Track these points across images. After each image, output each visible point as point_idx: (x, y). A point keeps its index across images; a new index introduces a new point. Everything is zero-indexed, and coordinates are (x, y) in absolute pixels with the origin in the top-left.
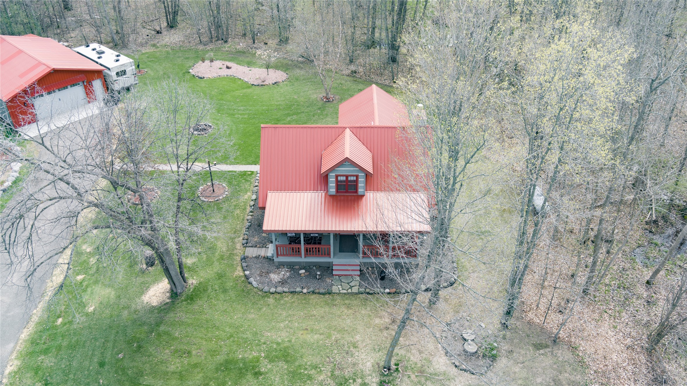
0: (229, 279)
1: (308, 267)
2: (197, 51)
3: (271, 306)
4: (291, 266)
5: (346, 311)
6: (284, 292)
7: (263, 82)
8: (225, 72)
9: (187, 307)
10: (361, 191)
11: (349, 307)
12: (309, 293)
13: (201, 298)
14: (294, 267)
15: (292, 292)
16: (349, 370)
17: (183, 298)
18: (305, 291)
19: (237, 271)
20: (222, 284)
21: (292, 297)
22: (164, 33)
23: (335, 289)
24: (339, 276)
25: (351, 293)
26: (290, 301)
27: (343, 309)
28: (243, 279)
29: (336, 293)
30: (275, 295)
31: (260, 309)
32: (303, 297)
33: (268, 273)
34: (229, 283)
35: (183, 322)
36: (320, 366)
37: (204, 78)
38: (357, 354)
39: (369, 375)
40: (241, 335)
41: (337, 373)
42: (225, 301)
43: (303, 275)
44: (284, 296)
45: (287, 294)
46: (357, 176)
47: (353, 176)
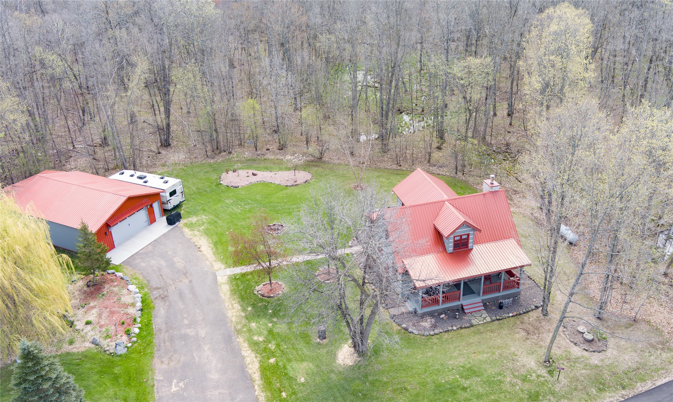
4: (431, 314)
6: (440, 332)
7: (296, 182)
9: (377, 360)
10: (470, 245)
11: (492, 331)
12: (458, 329)
13: (383, 351)
14: (434, 315)
15: (446, 331)
16: (523, 370)
17: (370, 354)
18: (455, 328)
19: (395, 327)
21: (448, 334)
22: (164, 152)
23: (474, 322)
24: (471, 313)
25: (487, 322)
26: (449, 338)
27: (489, 334)
28: (403, 331)
29: (477, 325)
30: (436, 336)
32: (456, 333)
33: (418, 323)
35: (383, 370)
36: (502, 372)
37: (238, 186)
38: (520, 359)
39: (538, 370)
41: (516, 374)
43: (444, 318)
45: (444, 334)
46: (468, 235)
47: (466, 235)
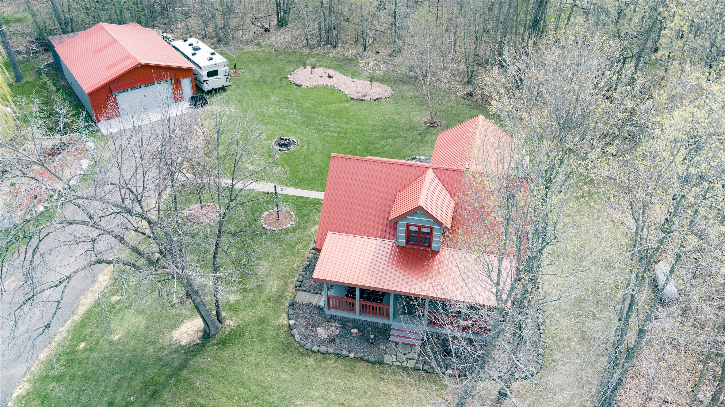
0: (272, 326)
1: (362, 326)
2: (301, 55)
3: (310, 368)
4: (343, 322)
5: (394, 389)
6: (328, 353)
7: (364, 96)
8: (325, 81)
9: (217, 353)
10: (435, 246)
11: (399, 384)
12: (357, 358)
13: (234, 344)
14: (347, 324)
15: (337, 355)
17: (215, 341)
18: (352, 355)
19: (282, 318)
20: (262, 331)
21: (336, 360)
22: (273, 30)
23: (387, 359)
24: (397, 343)
25: (405, 367)
26: (332, 365)
27: (392, 385)
28: (286, 329)
29: (388, 364)
30: (317, 355)
31: (296, 369)
32: (348, 363)
33: (315, 326)
34: (269, 331)
35: (208, 370)
37: (301, 85)
40: (267, 397)
42: (260, 352)
43: (354, 335)
44: (327, 358)
45: (331, 356)
46: (432, 229)
47: (427, 227)
